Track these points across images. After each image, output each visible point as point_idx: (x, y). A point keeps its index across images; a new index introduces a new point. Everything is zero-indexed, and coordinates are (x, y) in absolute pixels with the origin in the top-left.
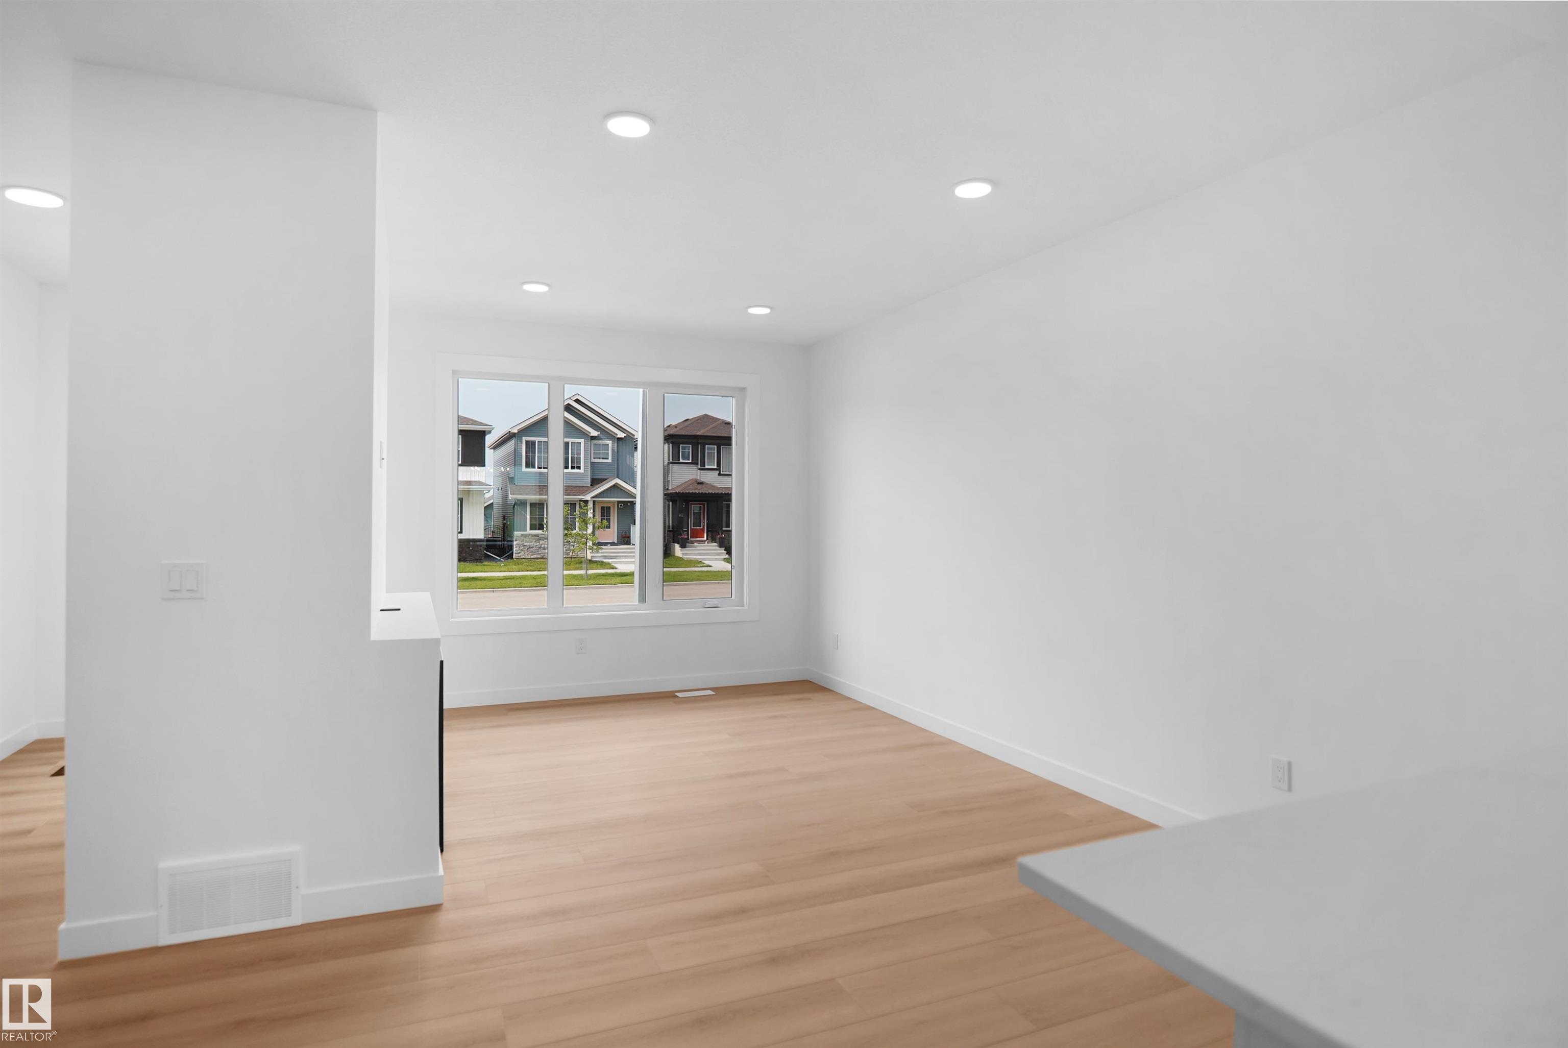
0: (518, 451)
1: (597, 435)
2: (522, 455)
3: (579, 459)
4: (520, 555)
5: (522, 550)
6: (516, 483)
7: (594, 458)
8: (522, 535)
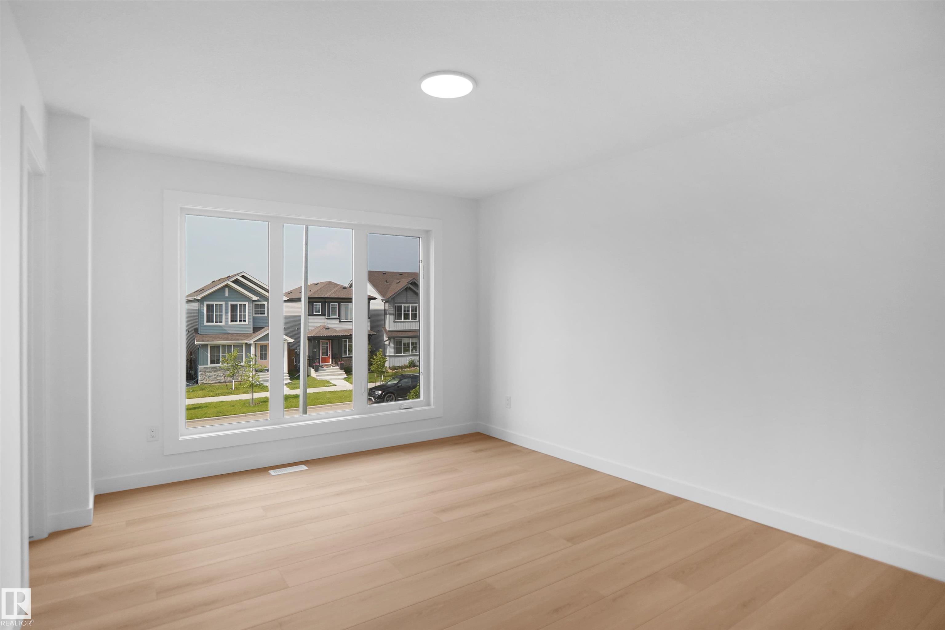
0: (201, 311)
1: (257, 299)
2: (204, 314)
3: (244, 315)
4: (203, 381)
5: (204, 378)
6: (200, 334)
7: (255, 314)
8: (205, 368)
